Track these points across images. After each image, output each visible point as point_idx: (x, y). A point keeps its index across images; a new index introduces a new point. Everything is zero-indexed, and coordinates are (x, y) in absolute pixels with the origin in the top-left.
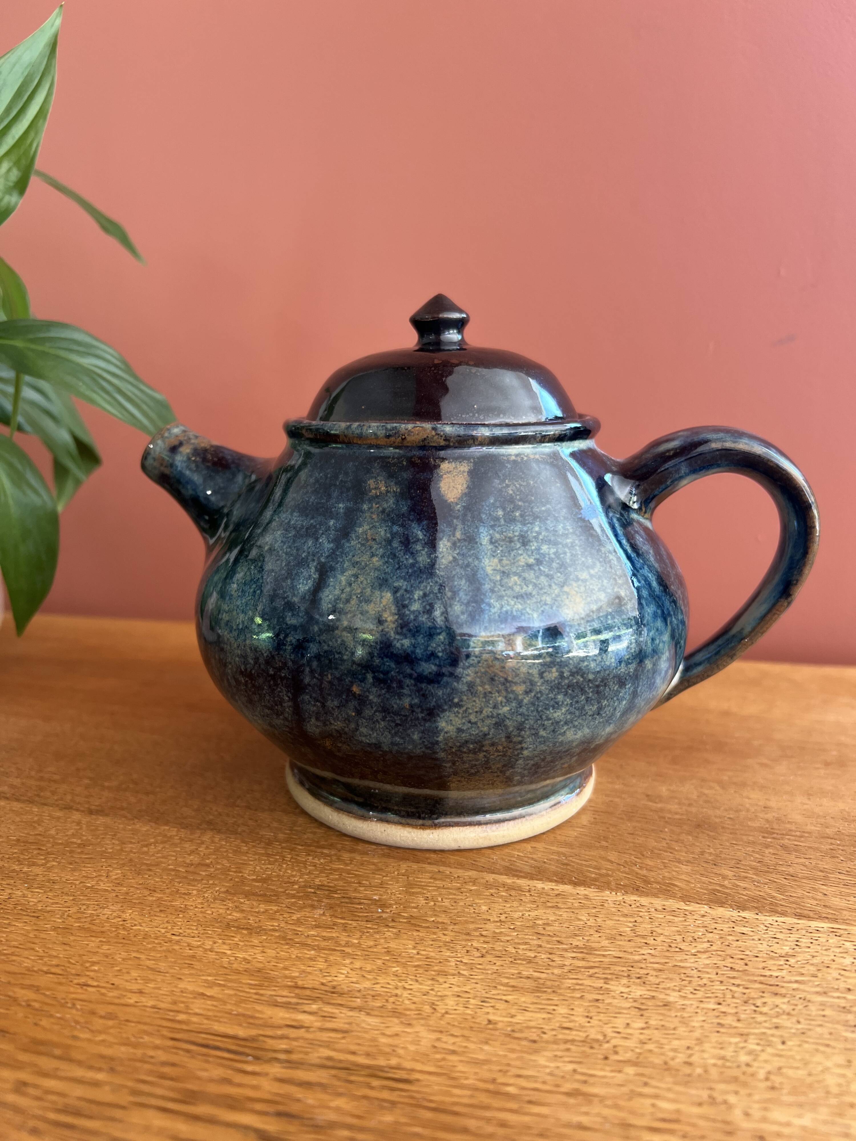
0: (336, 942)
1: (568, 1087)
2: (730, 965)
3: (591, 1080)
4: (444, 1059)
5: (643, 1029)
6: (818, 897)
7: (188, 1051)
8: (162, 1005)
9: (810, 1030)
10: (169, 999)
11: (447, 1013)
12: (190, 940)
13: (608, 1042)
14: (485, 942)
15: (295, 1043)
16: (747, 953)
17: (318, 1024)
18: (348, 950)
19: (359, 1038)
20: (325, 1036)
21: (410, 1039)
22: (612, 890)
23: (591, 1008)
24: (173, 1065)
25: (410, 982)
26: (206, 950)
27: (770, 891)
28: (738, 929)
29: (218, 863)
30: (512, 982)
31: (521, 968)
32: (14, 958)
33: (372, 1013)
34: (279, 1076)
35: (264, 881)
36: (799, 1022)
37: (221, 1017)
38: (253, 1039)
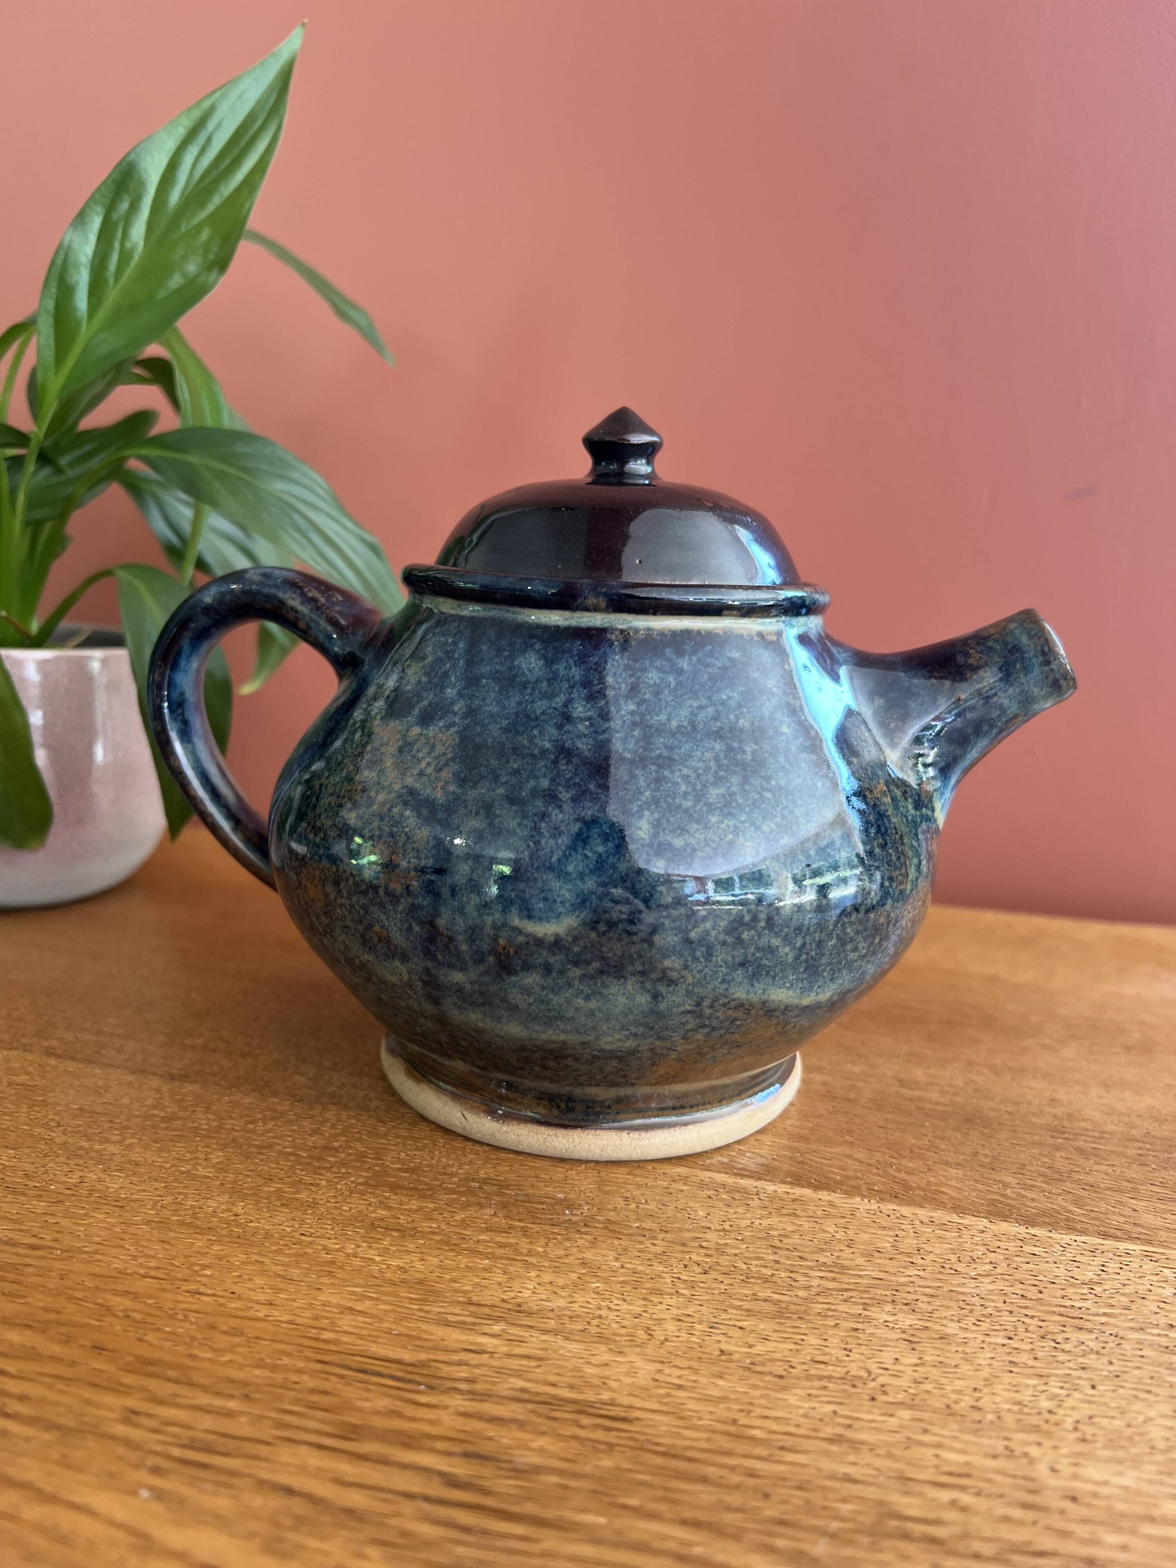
0: (515, 1250)
1: (828, 1431)
2: (1020, 1292)
3: (857, 1424)
4: (669, 1395)
5: (916, 1365)
6: (1127, 1214)
7: (341, 1377)
8: (300, 1321)
9: (1125, 1372)
10: (308, 1314)
11: (666, 1340)
12: (325, 1242)
13: (874, 1380)
14: (706, 1255)
15: (477, 1371)
16: (1041, 1278)
17: (505, 1349)
18: (533, 1260)
19: (558, 1366)
21: (624, 1370)
22: (863, 1197)
23: (848, 1339)
24: (325, 1393)
25: (616, 1302)
26: (348, 1255)
27: (1065, 1204)
28: (1028, 1249)
29: (350, 1147)
30: (746, 1305)
31: (756, 1288)
32: (99, 1257)
33: (572, 1337)
34: (461, 1409)
35: (412, 1170)
36: (1111, 1363)
37: (379, 1337)
38: (423, 1364)
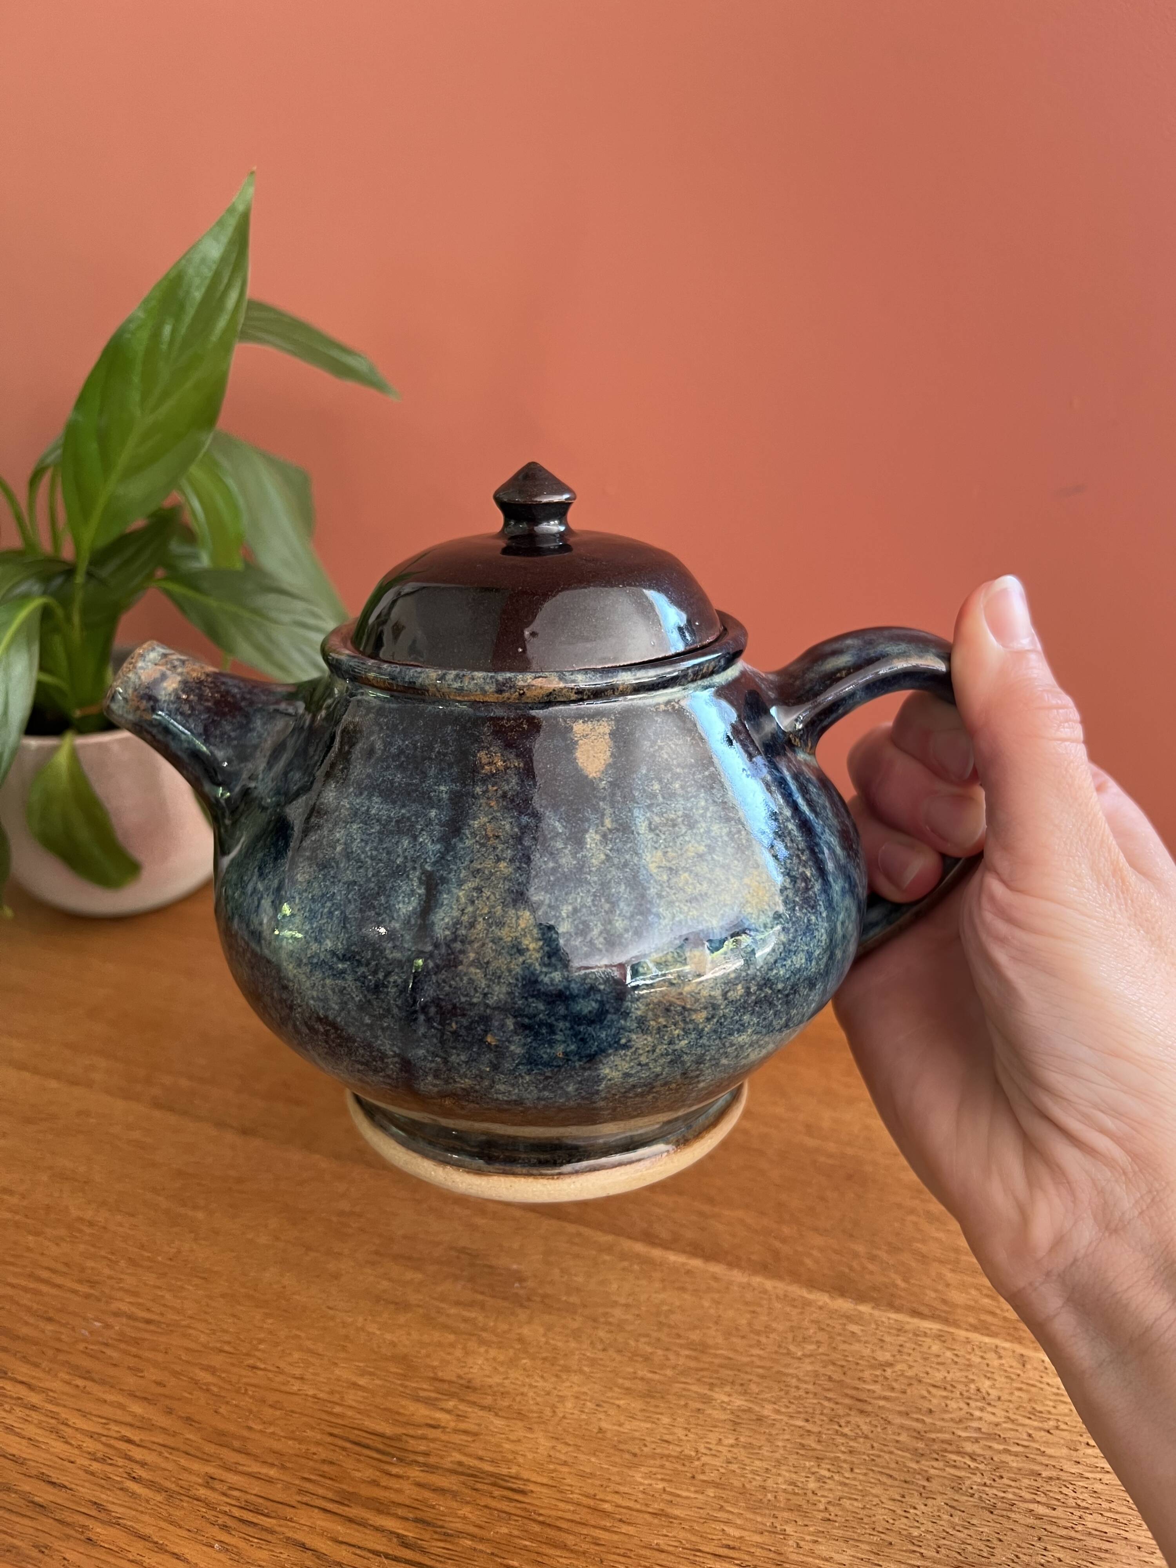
4: (556, 1470)
5: (732, 1446)
7: (343, 1449)
8: (320, 1394)
10: (327, 1388)
11: (564, 1417)
13: (698, 1459)
19: (486, 1441)
20: (458, 1439)
21: (530, 1446)
23: (691, 1419)
24: (332, 1463)
25: (536, 1378)
26: (358, 1329)
33: (500, 1413)
34: (418, 1480)
37: (372, 1412)
